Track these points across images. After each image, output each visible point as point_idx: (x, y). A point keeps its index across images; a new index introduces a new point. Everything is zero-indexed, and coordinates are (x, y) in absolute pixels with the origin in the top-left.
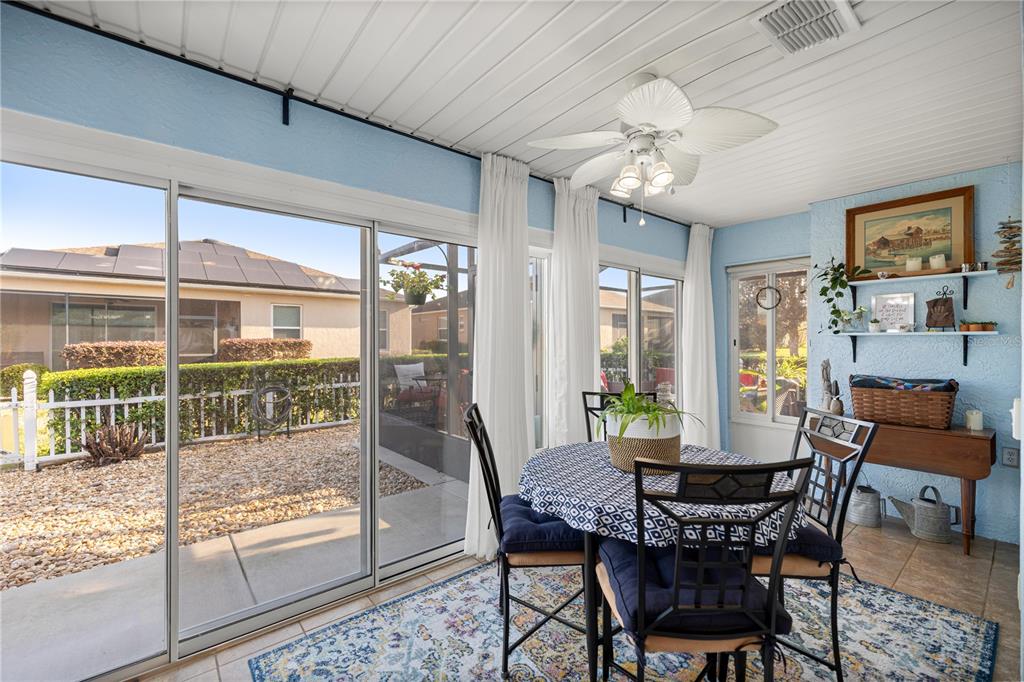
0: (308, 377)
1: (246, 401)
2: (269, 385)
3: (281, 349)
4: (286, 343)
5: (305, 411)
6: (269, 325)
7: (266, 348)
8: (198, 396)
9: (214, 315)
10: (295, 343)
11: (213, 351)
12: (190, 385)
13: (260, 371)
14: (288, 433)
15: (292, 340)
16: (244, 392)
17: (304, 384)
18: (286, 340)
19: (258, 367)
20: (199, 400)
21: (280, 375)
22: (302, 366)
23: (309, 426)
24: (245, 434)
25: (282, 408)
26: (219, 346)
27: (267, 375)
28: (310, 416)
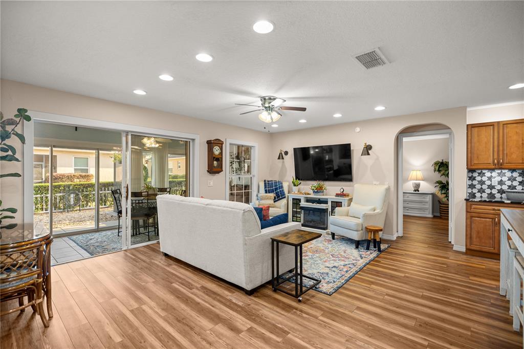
0: (88, 189)
1: (62, 198)
2: (71, 191)
3: (78, 178)
4: (81, 175)
5: (87, 202)
6: (72, 167)
7: (70, 177)
8: (42, 195)
9: (43, 162)
10: (85, 176)
11: (42, 179)
12: (39, 192)
13: (69, 186)
14: (80, 210)
15: (84, 174)
16: (61, 194)
17: (87, 191)
18: (81, 174)
19: (67, 185)
20: (43, 197)
21: (76, 188)
22: (86, 184)
23: (89, 208)
24: (62, 210)
25: (77, 200)
26: (45, 176)
27: (71, 188)
28: (89, 204)
